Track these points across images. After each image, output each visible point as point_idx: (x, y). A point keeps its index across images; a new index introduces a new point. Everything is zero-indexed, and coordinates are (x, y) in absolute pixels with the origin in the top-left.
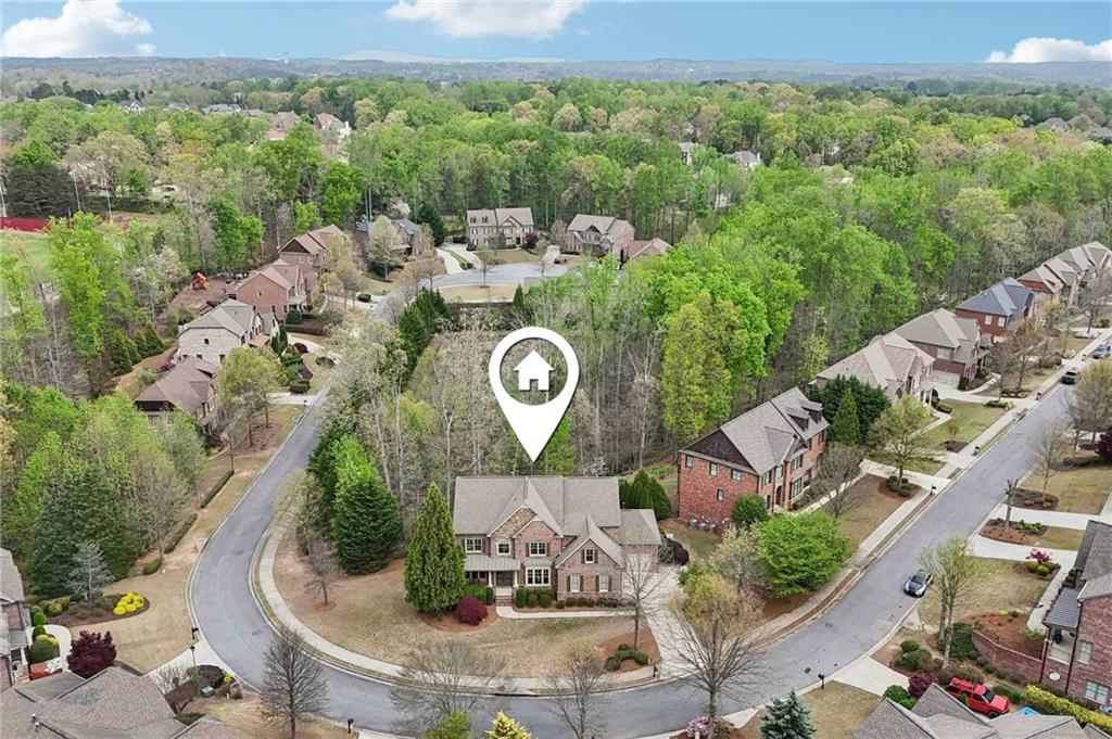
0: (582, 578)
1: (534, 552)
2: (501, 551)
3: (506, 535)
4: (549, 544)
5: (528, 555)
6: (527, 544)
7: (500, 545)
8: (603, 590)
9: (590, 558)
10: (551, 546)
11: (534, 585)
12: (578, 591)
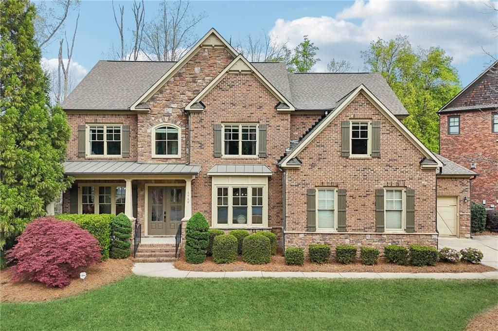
0: (342, 195)
1: (232, 149)
2: (160, 149)
3: (174, 110)
4: (263, 131)
5: (217, 155)
6: (217, 131)
7: (159, 136)
8: (394, 225)
9: (359, 146)
10: (270, 132)
11: (230, 225)
12: (334, 231)
